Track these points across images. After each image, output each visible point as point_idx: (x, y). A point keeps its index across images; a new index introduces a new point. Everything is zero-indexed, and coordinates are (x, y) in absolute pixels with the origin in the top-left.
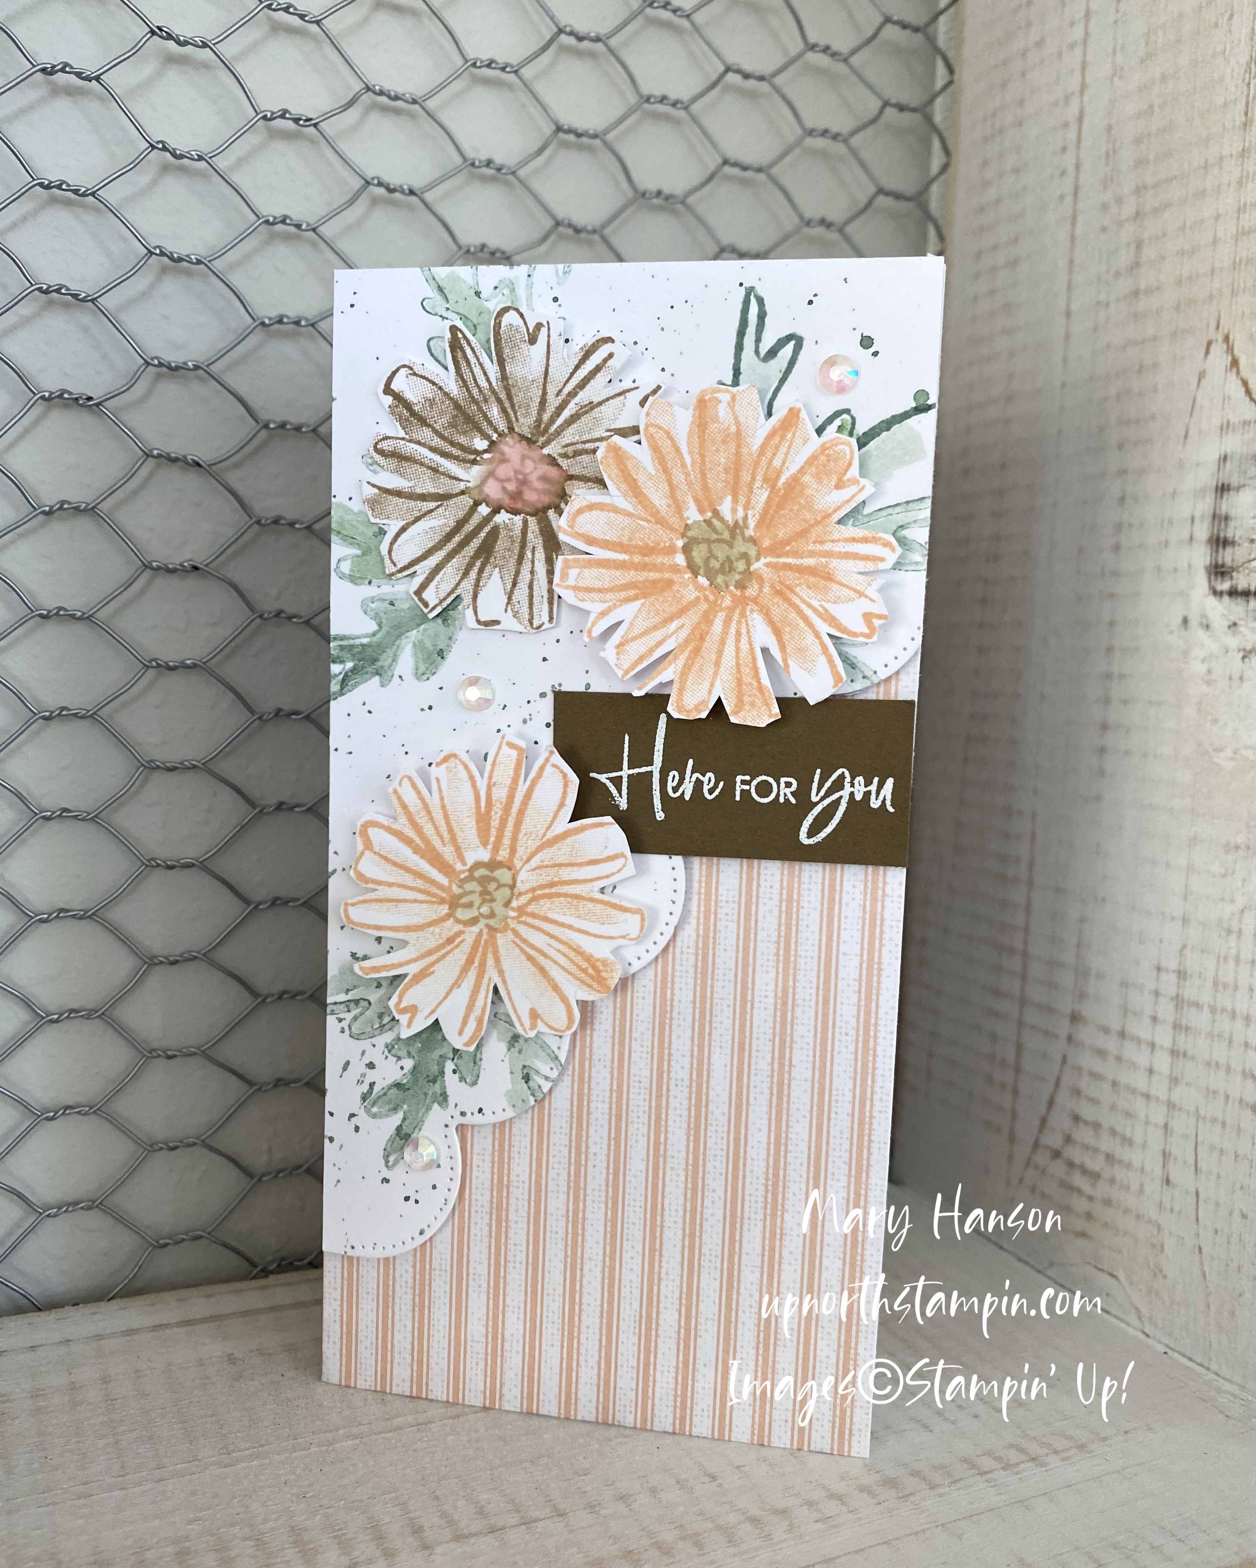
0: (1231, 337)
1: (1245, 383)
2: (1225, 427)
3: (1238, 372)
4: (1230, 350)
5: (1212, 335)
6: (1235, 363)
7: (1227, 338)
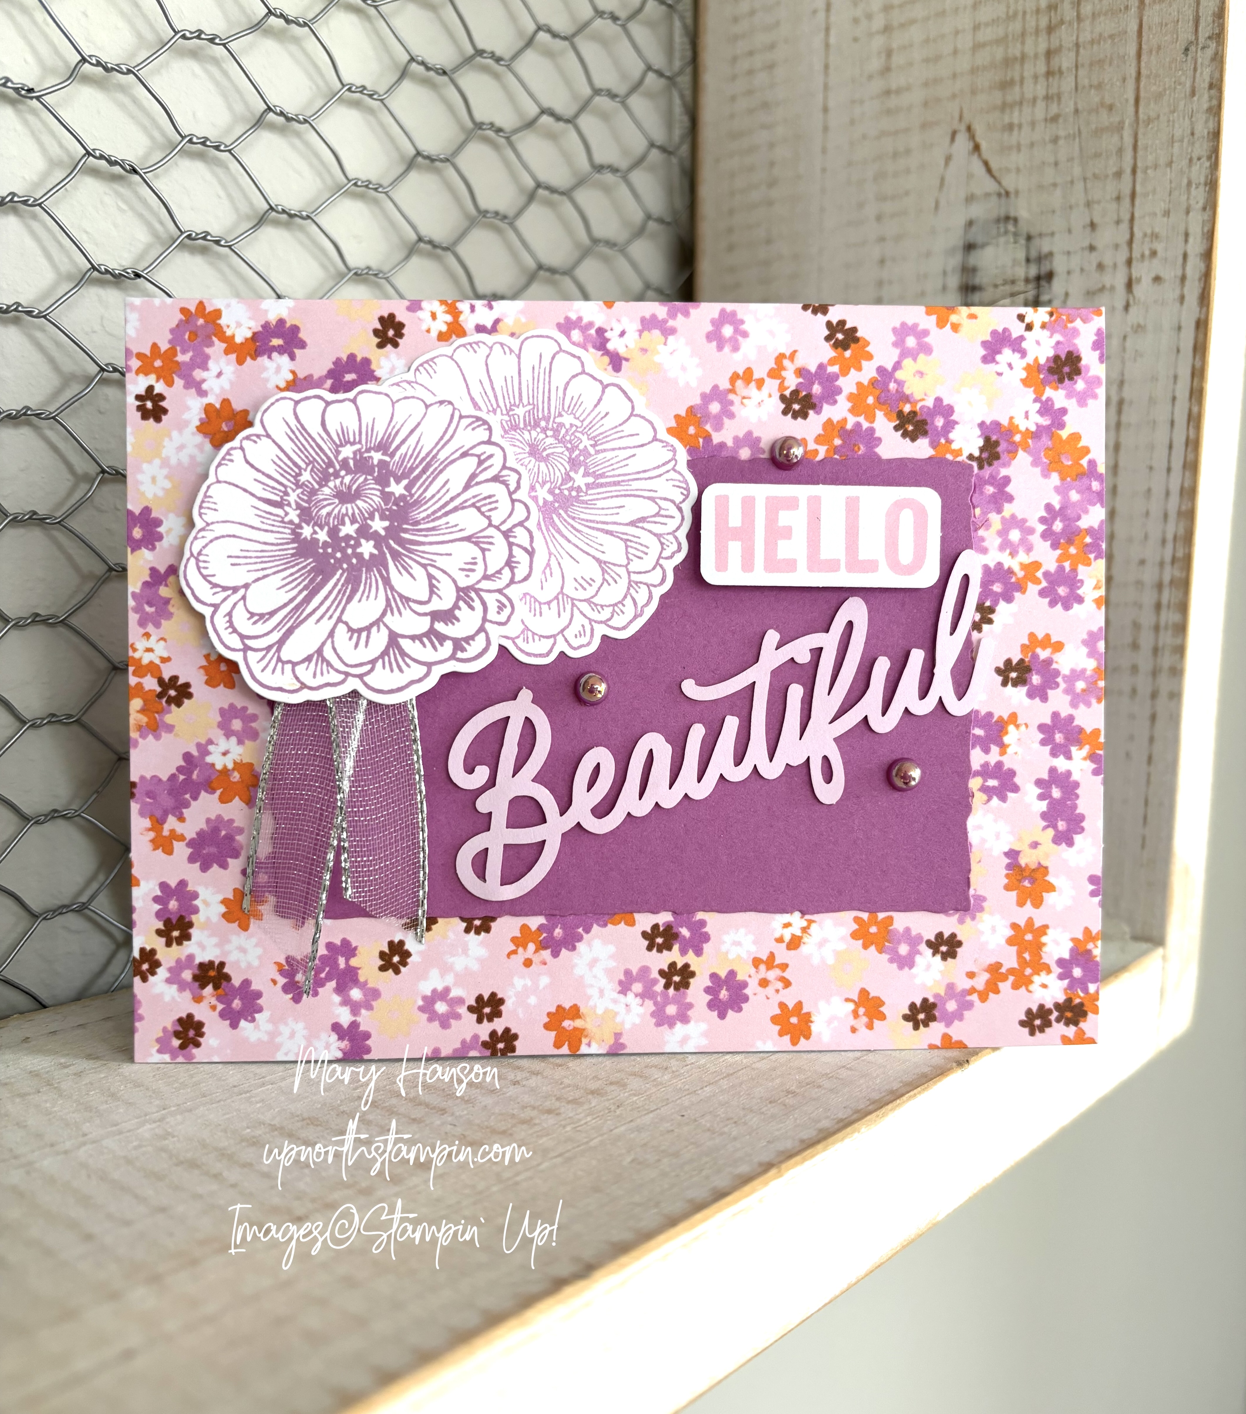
0: (973, 127)
1: (986, 164)
2: (970, 199)
3: (980, 155)
4: (972, 137)
5: (956, 125)
6: (977, 148)
7: (969, 129)
